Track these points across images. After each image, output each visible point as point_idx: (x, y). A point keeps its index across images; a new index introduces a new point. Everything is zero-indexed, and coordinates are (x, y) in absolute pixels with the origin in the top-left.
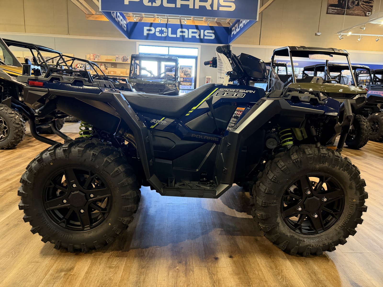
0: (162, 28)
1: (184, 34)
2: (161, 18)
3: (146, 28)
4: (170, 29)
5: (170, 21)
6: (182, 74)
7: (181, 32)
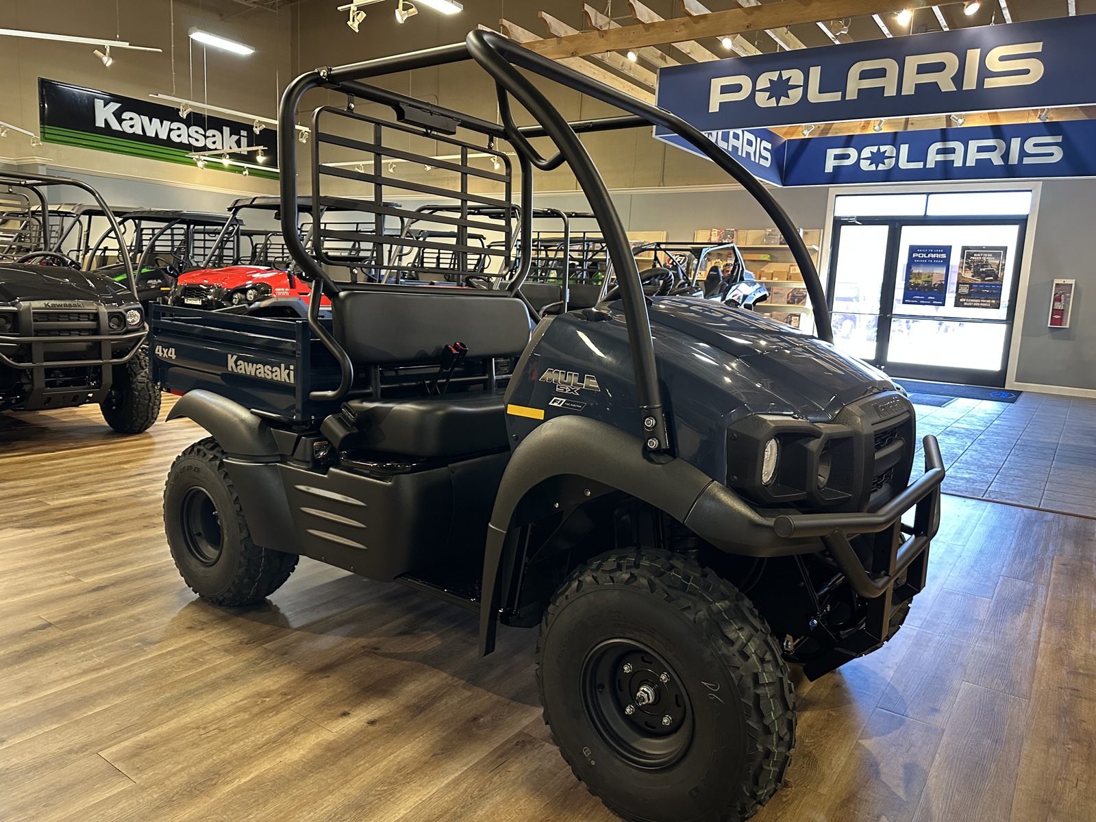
1: (950, 157)
3: (831, 153)
4: (904, 149)
5: (913, 122)
6: (966, 274)
7: (939, 152)
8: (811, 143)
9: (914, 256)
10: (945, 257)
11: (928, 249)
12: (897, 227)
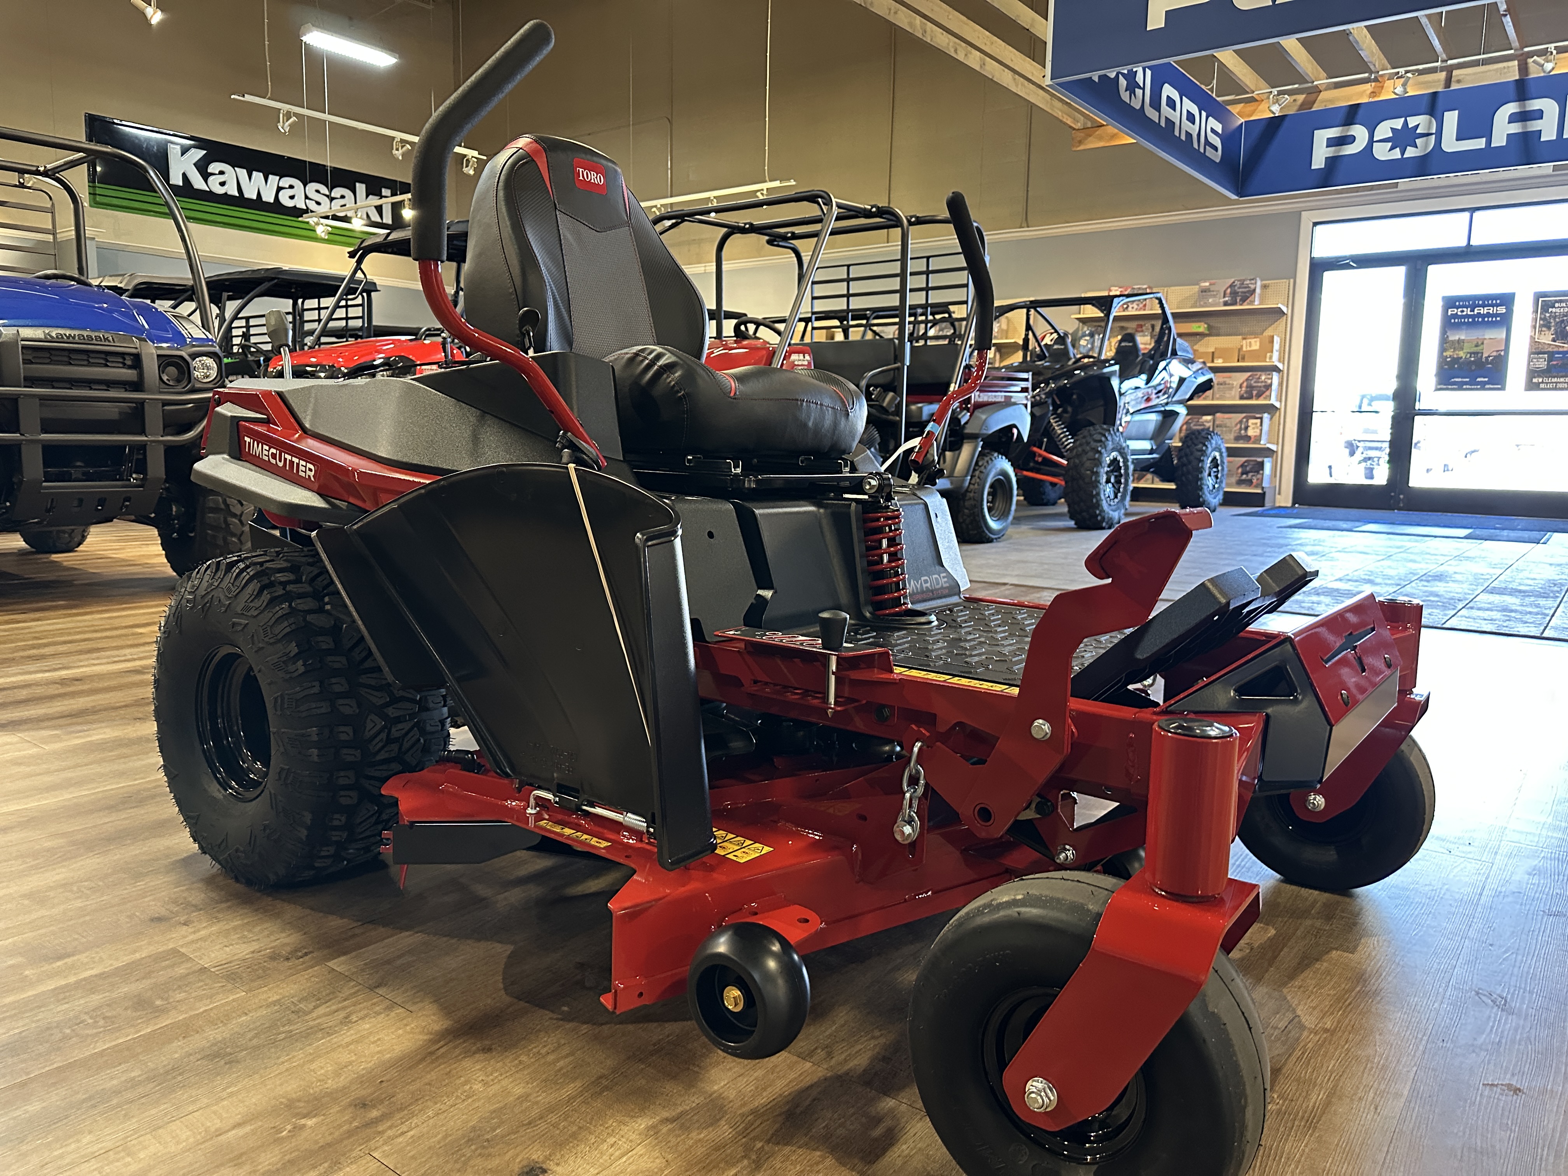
0: (1406, 121)
1: (1534, 126)
2: (1407, 72)
3: (1322, 136)
4: (1451, 119)
5: (1460, 78)
6: (1542, 336)
7: (1514, 118)
8: (1286, 124)
9: (1450, 313)
10: (1504, 311)
11: (1473, 301)
12: (1419, 267)
